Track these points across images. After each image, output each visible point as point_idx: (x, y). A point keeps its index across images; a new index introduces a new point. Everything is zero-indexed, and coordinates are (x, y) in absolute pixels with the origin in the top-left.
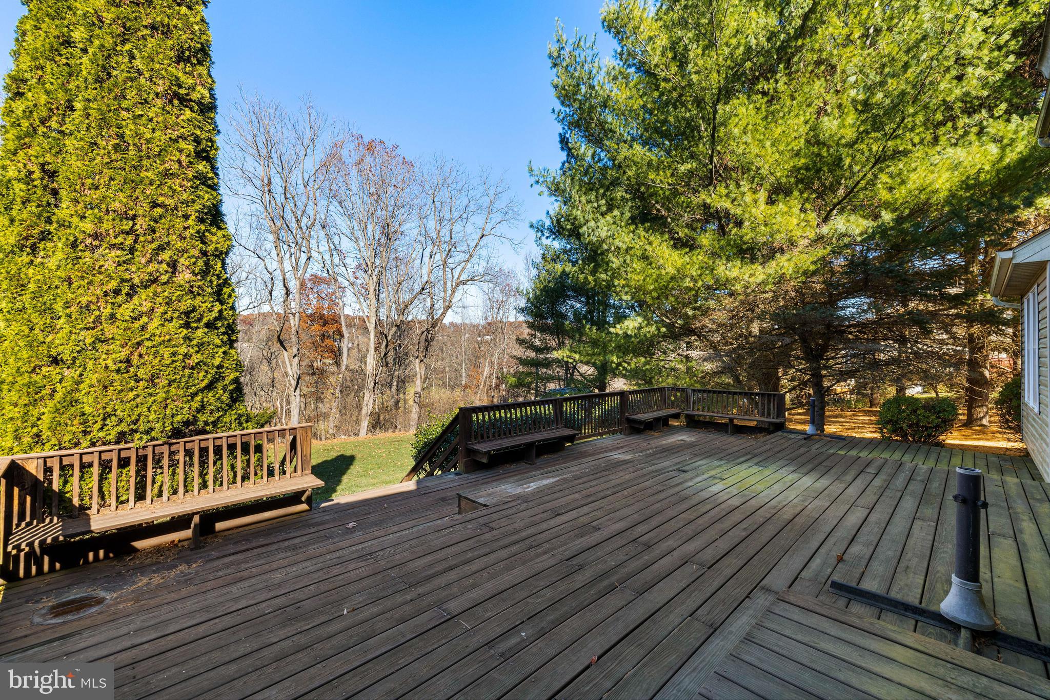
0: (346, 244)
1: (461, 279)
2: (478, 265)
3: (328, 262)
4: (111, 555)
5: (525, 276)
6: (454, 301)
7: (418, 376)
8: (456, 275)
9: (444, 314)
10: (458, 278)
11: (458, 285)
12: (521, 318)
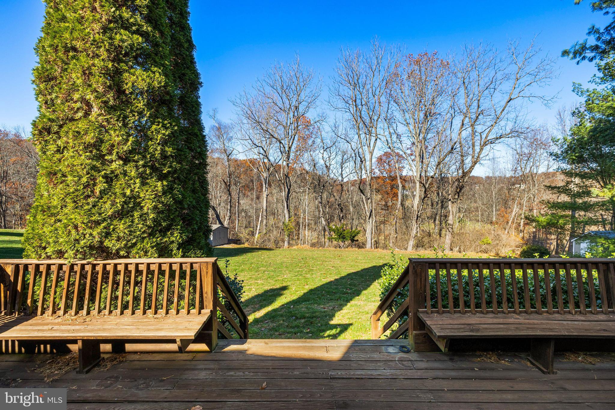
0: (401, 129)
1: (488, 138)
2: (506, 126)
3: (390, 141)
4: (55, 351)
5: (558, 130)
6: (481, 156)
7: (451, 213)
8: (484, 136)
9: (472, 168)
10: (486, 138)
11: (485, 144)
12: (554, 166)
